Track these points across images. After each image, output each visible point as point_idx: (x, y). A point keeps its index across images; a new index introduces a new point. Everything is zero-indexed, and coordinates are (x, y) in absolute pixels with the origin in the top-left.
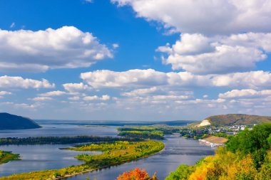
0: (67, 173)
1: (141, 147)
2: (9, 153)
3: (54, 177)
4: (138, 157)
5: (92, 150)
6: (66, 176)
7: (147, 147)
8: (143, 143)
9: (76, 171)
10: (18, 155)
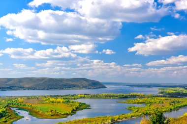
0: (119, 119)
1: (174, 102)
2: (84, 104)
3: (110, 121)
4: (171, 109)
5: (138, 103)
6: (119, 121)
7: (179, 102)
8: (176, 99)
9: (126, 118)
10: (89, 106)
